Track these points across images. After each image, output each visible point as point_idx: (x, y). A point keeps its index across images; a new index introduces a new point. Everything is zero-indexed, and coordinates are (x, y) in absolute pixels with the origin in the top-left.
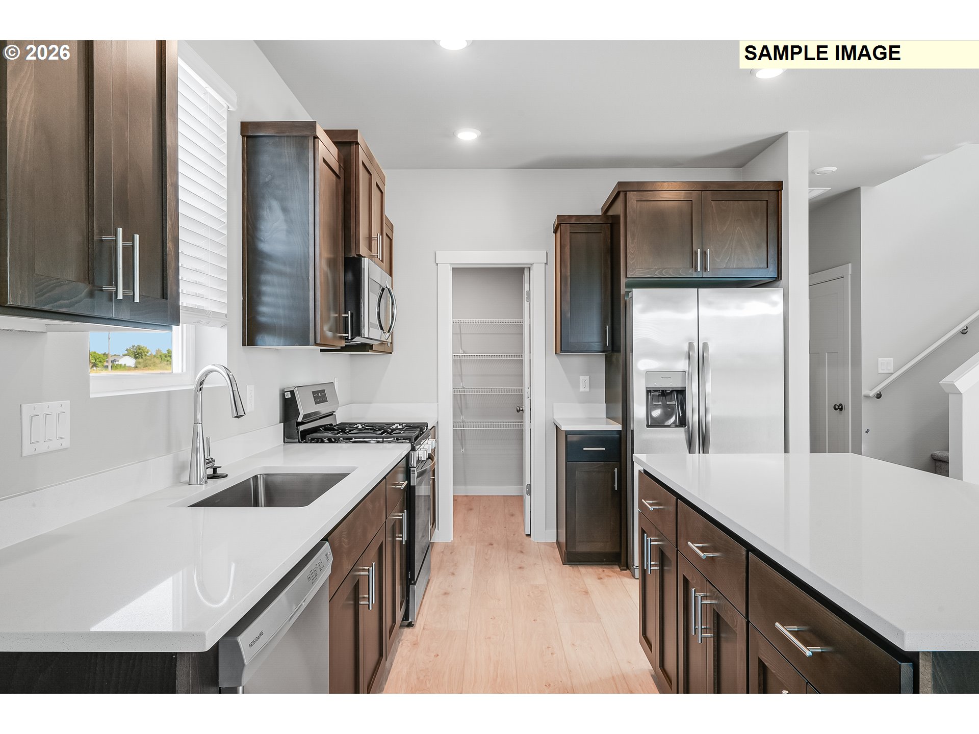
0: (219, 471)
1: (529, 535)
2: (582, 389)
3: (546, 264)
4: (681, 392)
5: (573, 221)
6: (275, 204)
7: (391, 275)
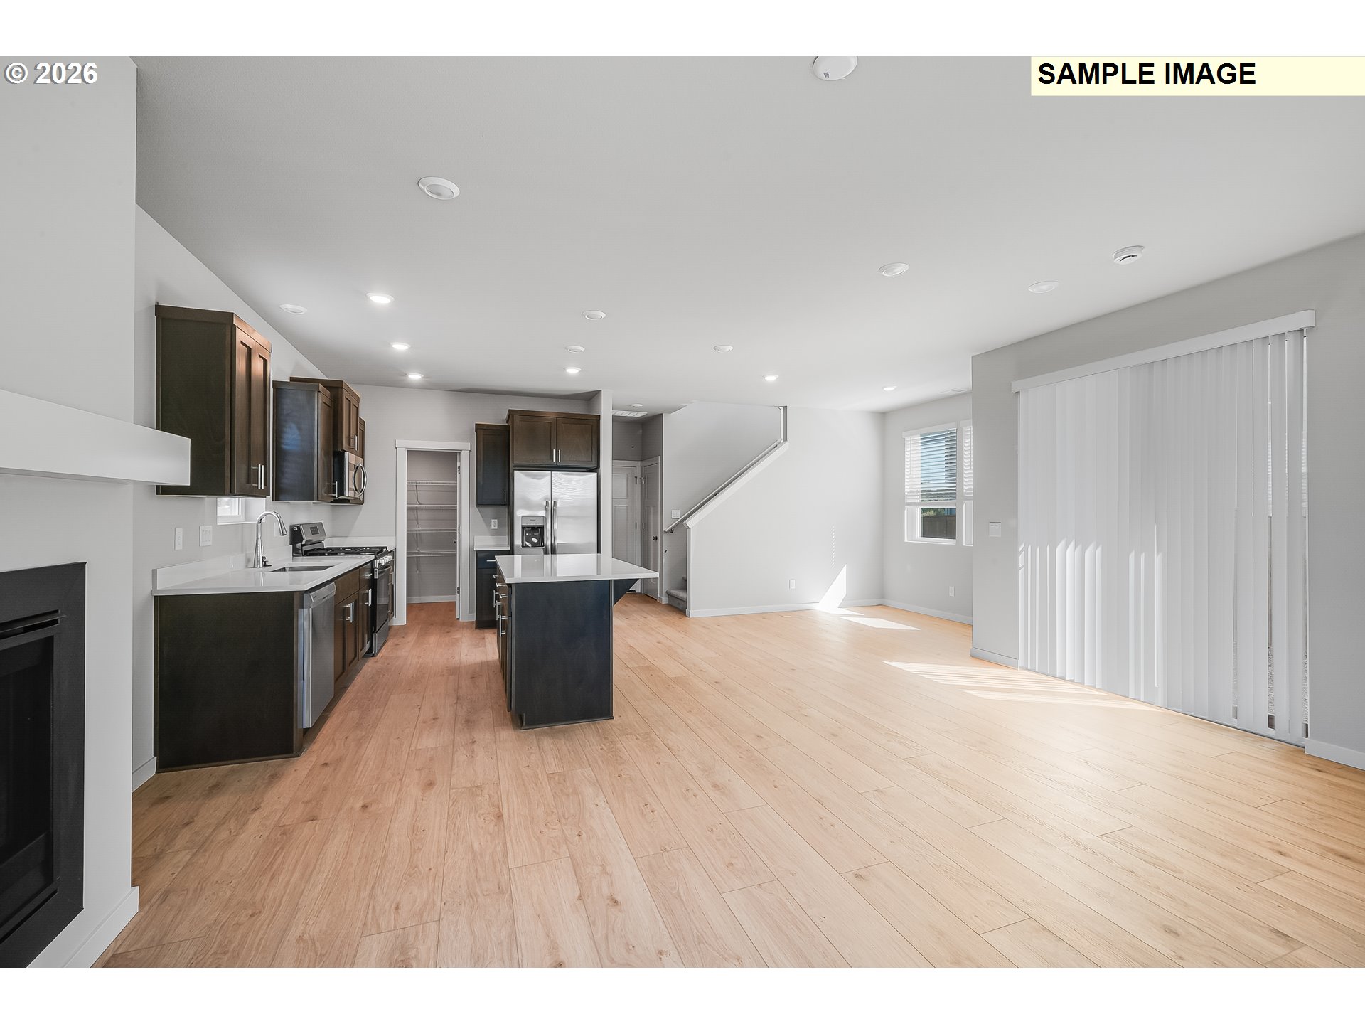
0: (267, 563)
1: (458, 619)
2: (493, 528)
3: (470, 451)
4: (542, 528)
5: (485, 428)
6: (293, 425)
7: (363, 457)
